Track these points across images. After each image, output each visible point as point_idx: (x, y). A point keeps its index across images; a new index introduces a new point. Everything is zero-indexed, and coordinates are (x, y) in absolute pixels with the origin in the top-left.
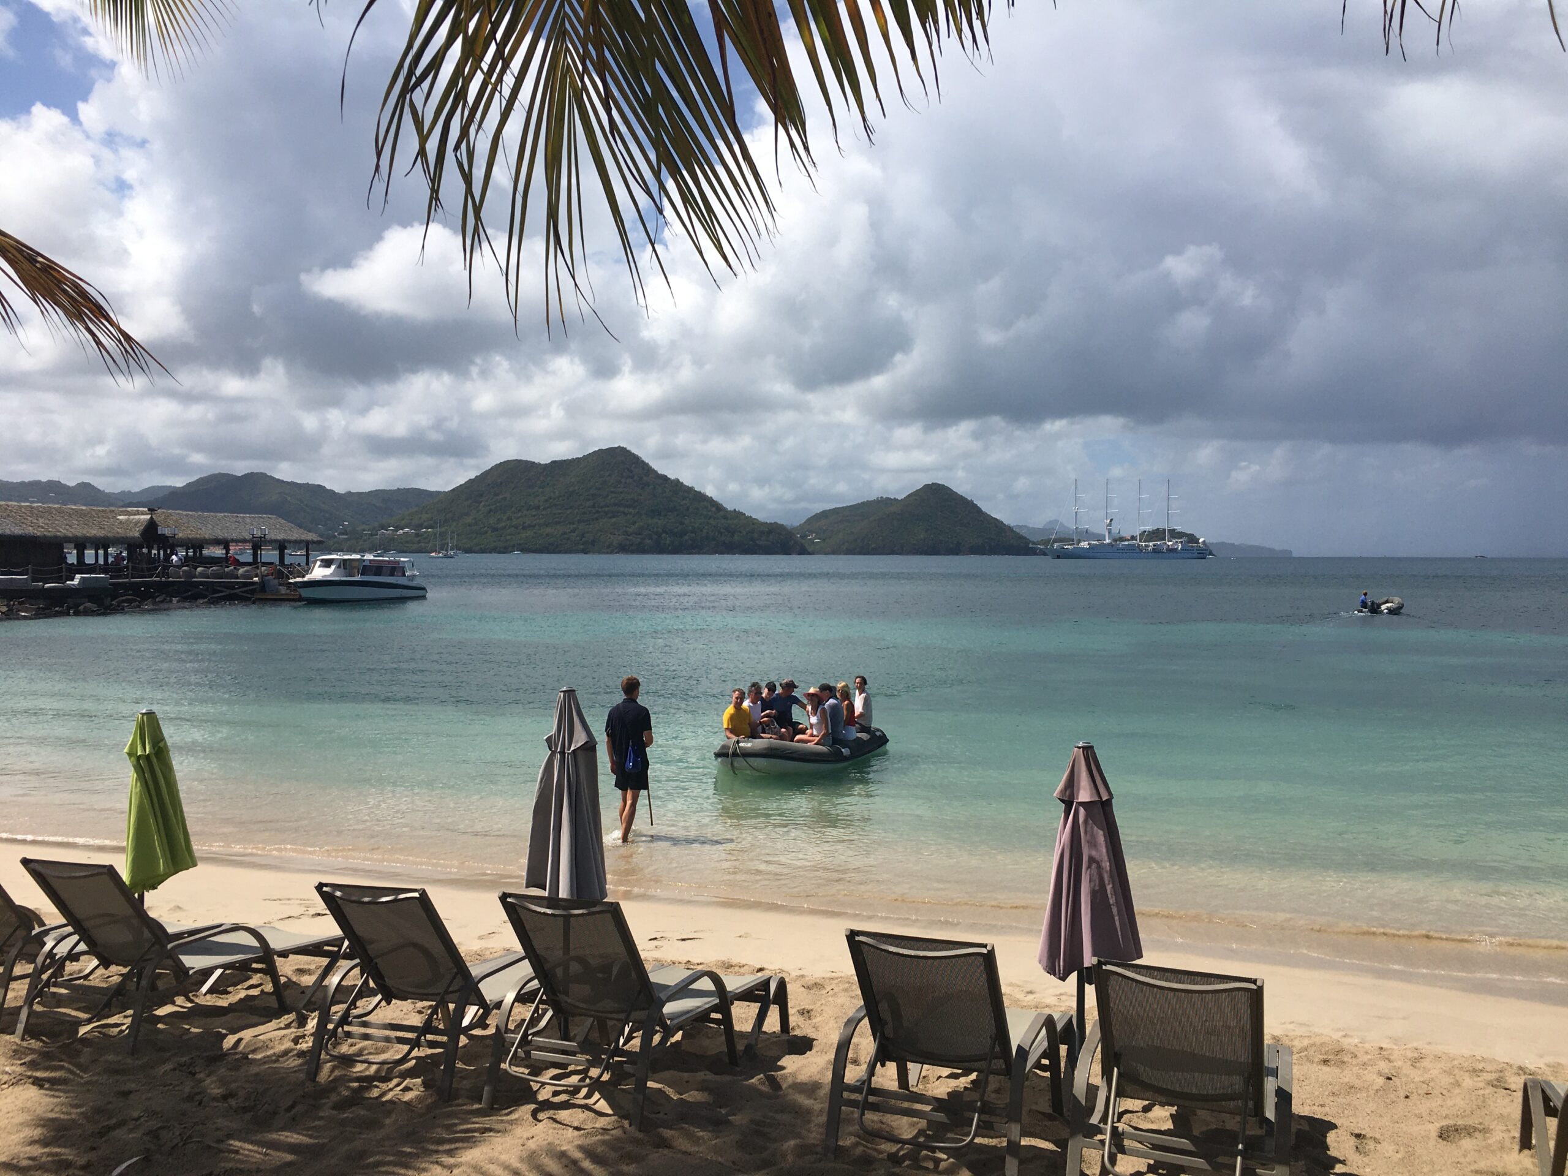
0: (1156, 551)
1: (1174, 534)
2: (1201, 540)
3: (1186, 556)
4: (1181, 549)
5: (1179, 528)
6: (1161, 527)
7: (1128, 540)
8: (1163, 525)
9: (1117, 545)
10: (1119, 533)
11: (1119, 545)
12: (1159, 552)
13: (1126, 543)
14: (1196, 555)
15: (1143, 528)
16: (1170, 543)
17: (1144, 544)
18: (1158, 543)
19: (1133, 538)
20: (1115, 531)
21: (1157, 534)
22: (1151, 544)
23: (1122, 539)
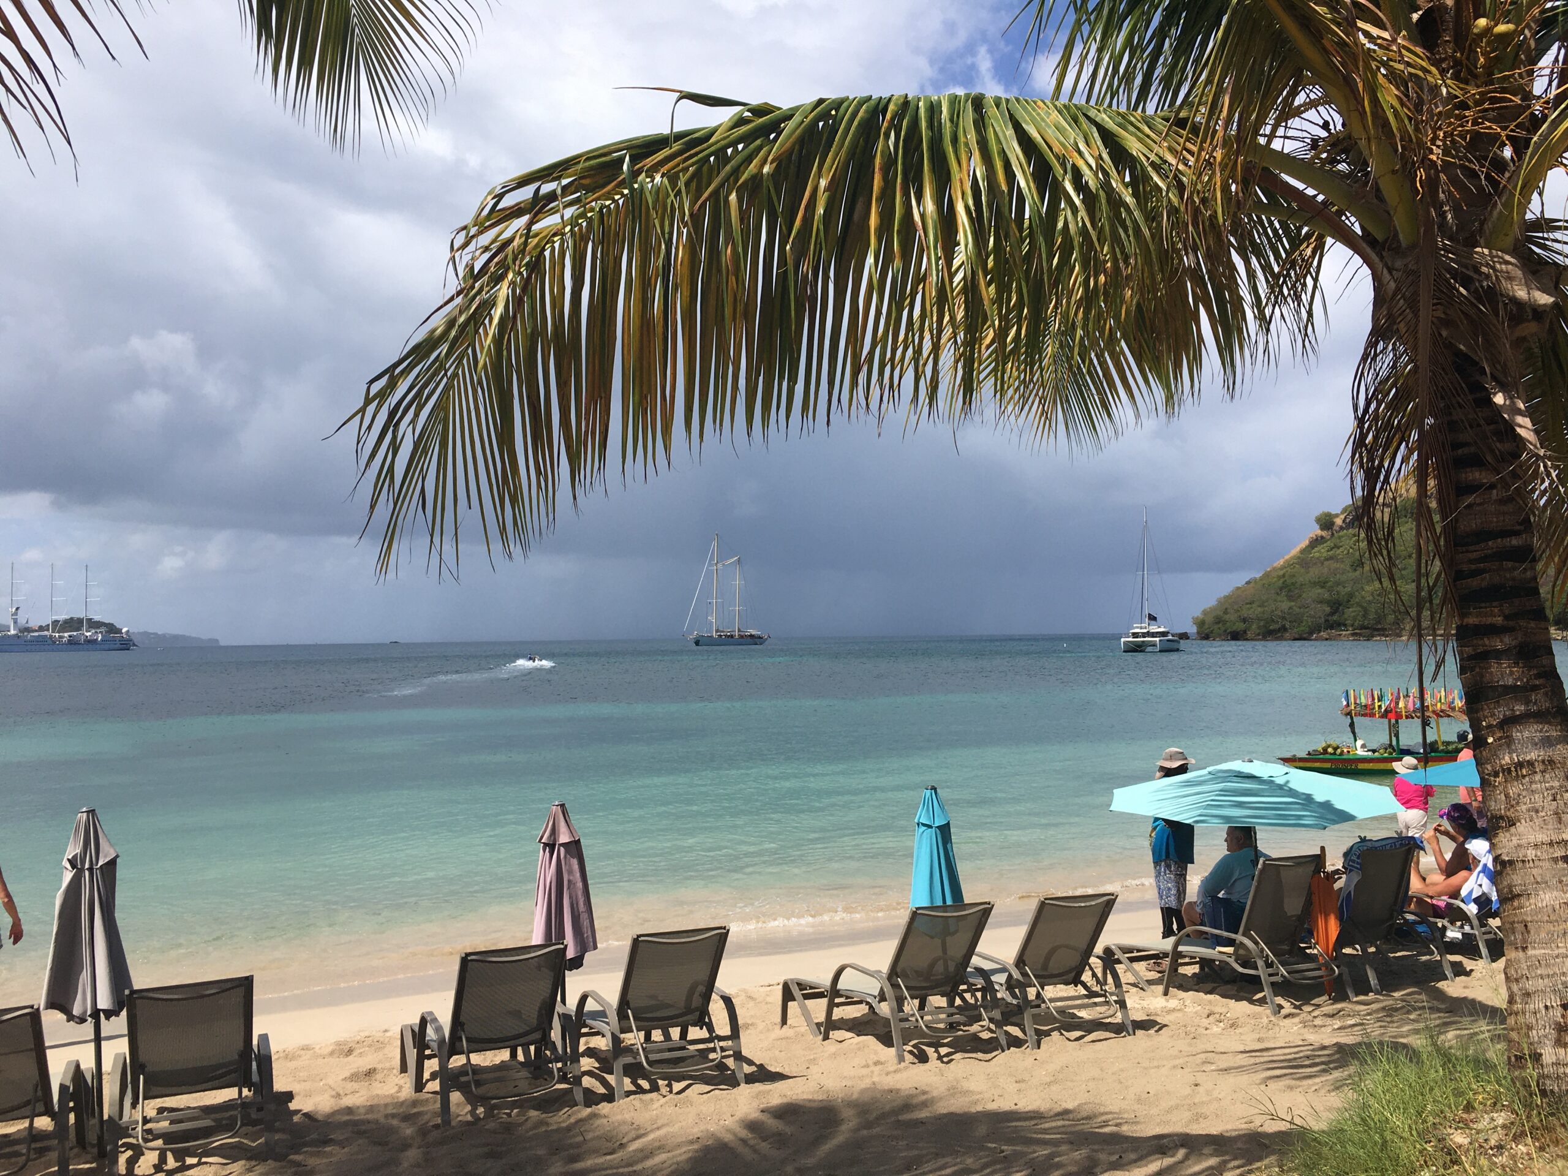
0: (72, 642)
1: (93, 624)
2: (124, 630)
3: (107, 647)
4: (102, 640)
5: (97, 618)
6: (76, 615)
7: (36, 631)
8: (80, 614)
9: (24, 636)
10: (27, 622)
11: (27, 636)
12: (75, 644)
13: (36, 634)
14: (118, 646)
15: (55, 618)
16: (88, 634)
17: (57, 635)
18: (75, 633)
19: (41, 628)
20: (22, 621)
21: (73, 624)
22: (66, 635)
23: (28, 630)
